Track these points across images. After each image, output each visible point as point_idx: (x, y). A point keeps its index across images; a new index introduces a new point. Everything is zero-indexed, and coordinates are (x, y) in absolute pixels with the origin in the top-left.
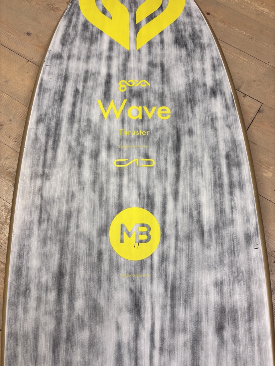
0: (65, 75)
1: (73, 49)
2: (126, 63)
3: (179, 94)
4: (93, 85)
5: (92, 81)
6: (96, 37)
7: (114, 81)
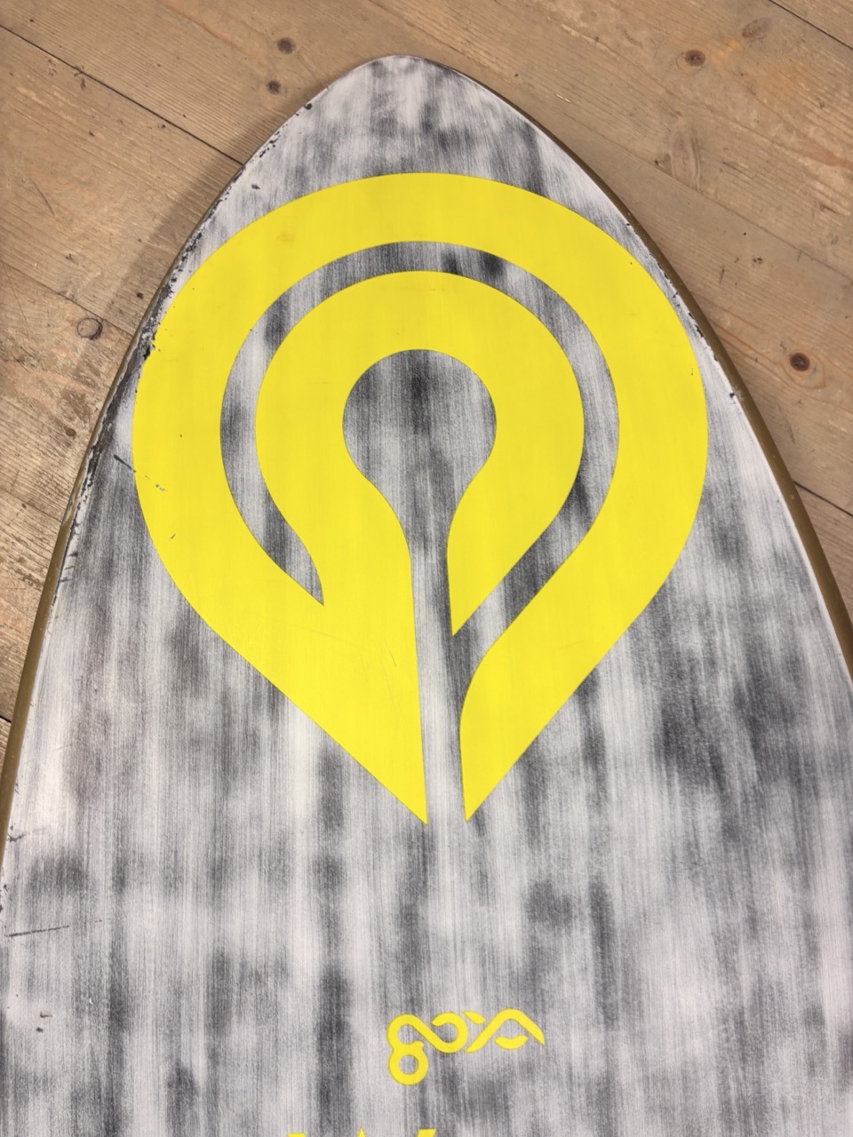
0: (112, 990)
1: (139, 820)
2: (414, 905)
3: (687, 1079)
4: (260, 1042)
5: (250, 1018)
6: (246, 732)
7: (361, 1018)
